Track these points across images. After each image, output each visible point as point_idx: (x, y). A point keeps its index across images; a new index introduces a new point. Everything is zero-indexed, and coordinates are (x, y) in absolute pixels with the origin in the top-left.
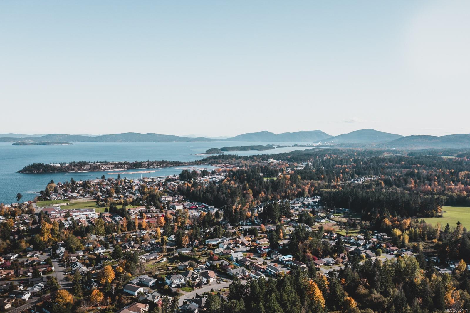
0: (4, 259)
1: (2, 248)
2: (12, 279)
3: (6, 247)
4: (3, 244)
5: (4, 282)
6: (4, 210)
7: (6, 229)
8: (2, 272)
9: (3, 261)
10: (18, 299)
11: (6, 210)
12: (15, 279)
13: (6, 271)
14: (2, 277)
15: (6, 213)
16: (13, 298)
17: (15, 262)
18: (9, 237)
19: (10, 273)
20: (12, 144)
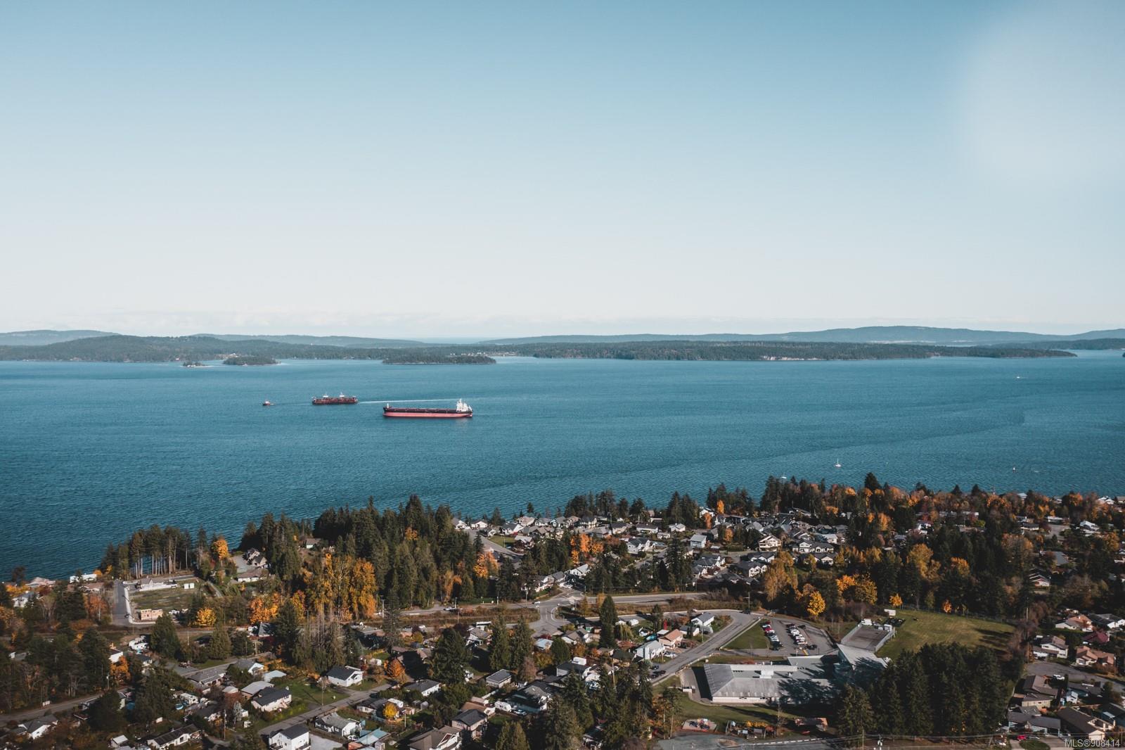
0: (1093, 624)
1: (1090, 597)
2: (1110, 675)
3: (1098, 596)
4: (1092, 587)
5: (1090, 677)
6: (1098, 509)
7: (1099, 553)
8: (1086, 651)
9: (1091, 627)
10: (1121, 727)
11: (1103, 509)
12: (1116, 677)
13: (1095, 651)
14: (1087, 663)
15: (1103, 516)
16: (1110, 721)
17: (1119, 638)
18: (1108, 576)
19: (1105, 660)
20: (1121, 355)
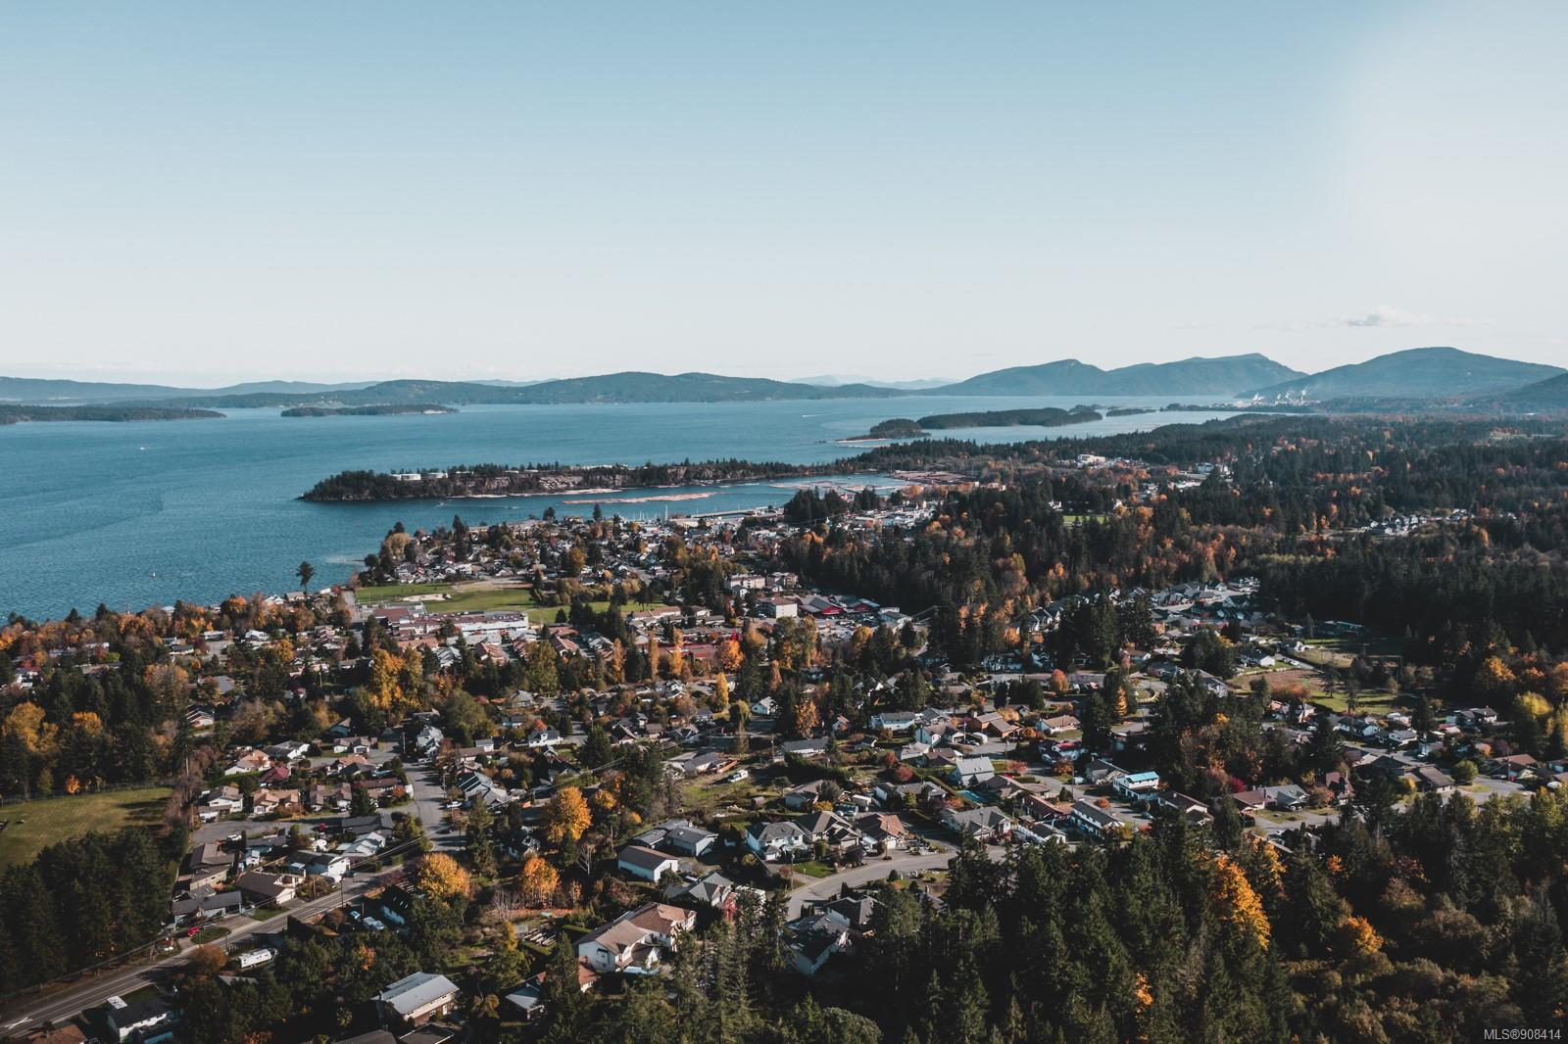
0: (270, 759)
1: (264, 725)
2: (295, 817)
3: (274, 722)
4: (266, 713)
5: (272, 826)
6: (265, 613)
7: (271, 669)
8: (265, 795)
9: (269, 762)
10: (312, 876)
11: (272, 612)
12: (302, 817)
13: (276, 792)
14: (267, 810)
15: (272, 621)
16: (298, 872)
17: (302, 768)
18: (283, 694)
19: (288, 799)
20: (279, 414)
